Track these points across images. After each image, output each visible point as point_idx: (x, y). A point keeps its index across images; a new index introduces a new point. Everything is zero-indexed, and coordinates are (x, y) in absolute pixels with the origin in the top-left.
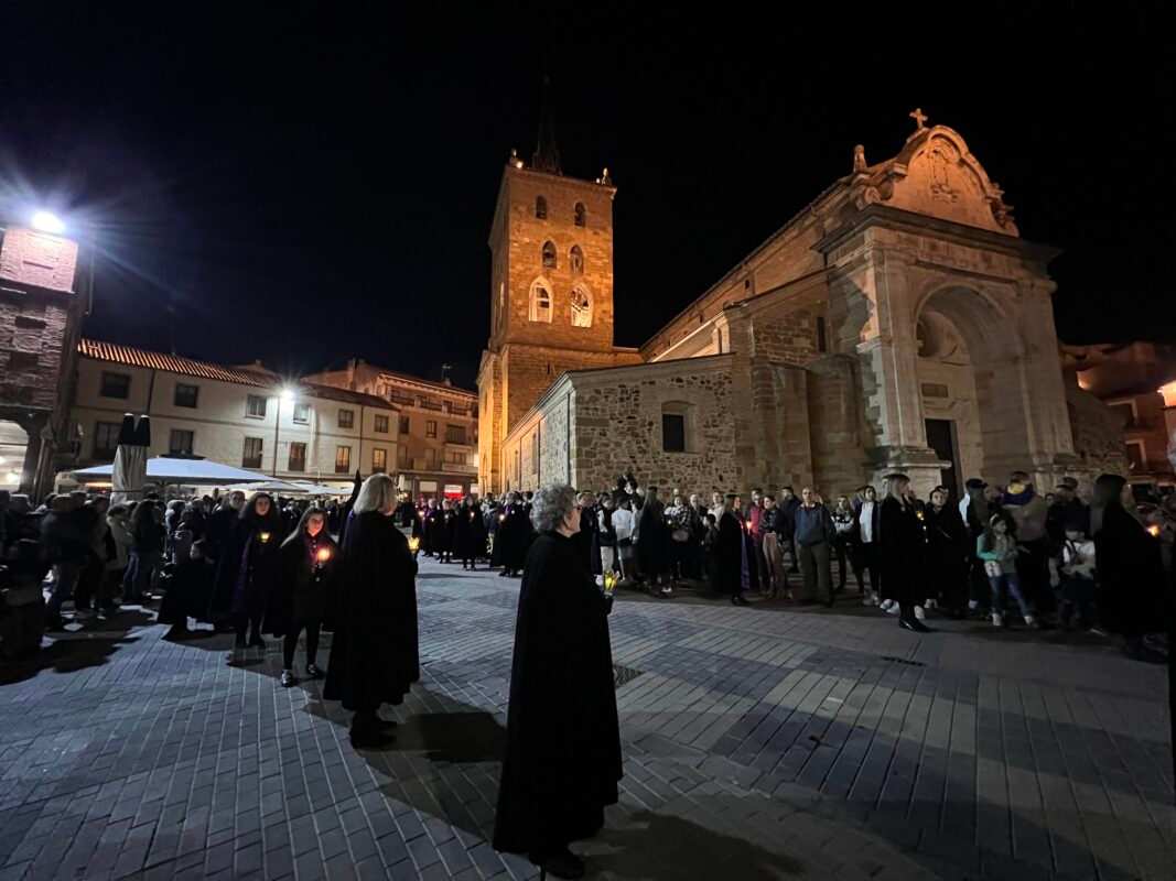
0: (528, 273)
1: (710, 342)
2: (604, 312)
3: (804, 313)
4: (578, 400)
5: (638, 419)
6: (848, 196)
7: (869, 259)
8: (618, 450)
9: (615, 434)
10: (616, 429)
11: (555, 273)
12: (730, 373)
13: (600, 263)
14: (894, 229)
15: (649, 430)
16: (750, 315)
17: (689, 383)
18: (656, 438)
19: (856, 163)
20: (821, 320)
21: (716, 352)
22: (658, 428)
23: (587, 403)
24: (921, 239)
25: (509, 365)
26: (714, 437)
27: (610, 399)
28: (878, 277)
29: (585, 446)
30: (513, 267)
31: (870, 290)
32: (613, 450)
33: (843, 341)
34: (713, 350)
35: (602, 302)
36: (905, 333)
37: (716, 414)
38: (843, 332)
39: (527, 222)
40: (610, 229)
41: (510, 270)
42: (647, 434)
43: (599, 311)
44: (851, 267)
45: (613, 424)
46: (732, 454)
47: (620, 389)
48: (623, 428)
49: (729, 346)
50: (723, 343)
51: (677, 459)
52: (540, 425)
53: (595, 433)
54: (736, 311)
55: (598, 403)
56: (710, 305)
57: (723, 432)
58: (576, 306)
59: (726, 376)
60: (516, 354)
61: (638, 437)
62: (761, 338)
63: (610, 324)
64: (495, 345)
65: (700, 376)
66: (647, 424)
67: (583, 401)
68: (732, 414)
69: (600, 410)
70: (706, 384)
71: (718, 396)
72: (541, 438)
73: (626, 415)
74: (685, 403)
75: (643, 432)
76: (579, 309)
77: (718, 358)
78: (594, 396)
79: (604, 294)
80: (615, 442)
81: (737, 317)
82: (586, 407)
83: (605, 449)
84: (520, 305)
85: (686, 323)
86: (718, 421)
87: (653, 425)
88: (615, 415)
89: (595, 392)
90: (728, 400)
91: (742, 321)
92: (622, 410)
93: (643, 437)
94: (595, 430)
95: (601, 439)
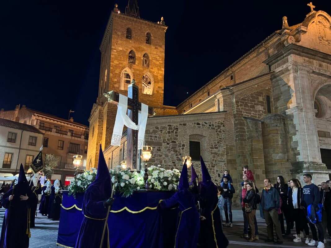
0: (121, 65)
1: (214, 105)
2: (159, 87)
3: (260, 94)
4: (147, 132)
5: (177, 143)
6: (280, 39)
7: (291, 69)
8: (167, 159)
9: (165, 150)
10: (166, 148)
11: (135, 66)
12: (224, 122)
13: (158, 63)
14: (302, 56)
15: (183, 148)
16: (234, 93)
17: (203, 125)
19: (283, 24)
20: (268, 98)
21: (216, 110)
22: (187, 147)
23: (151, 133)
24: (315, 61)
25: (108, 112)
26: (215, 153)
27: (163, 132)
28: (295, 78)
30: (113, 62)
31: (291, 84)
32: (164, 158)
33: (279, 108)
34: (215, 109)
35: (158, 83)
36: (309, 106)
37: (217, 142)
38: (279, 104)
39: (121, 40)
40: (164, 47)
41: (111, 63)
43: (157, 87)
44: (282, 72)
45: (164, 145)
46: (225, 163)
47: (168, 127)
48: (169, 147)
49: (223, 108)
50: (220, 106)
51: (197, 164)
52: (124, 144)
53: (155, 149)
54: (227, 91)
55: (157, 134)
56: (213, 87)
57: (220, 151)
58: (145, 84)
59: (222, 123)
60: (112, 106)
61: (177, 152)
62: (239, 104)
63: (162, 93)
64: (101, 101)
65: (209, 122)
66: (181, 145)
67: (149, 132)
68: (225, 142)
69: (158, 137)
70: (212, 127)
71: (218, 132)
72: (125, 151)
73: (171, 140)
74: (201, 135)
75: (179, 149)
76: (146, 85)
77: (218, 113)
78: (155, 130)
79: (159, 79)
80: (165, 155)
81: (228, 94)
82: (151, 136)
83: (160, 158)
84: (115, 82)
85: (201, 96)
86: (217, 145)
87: (184, 146)
88: (165, 140)
89: (156, 128)
90: (222, 135)
91: (230, 96)
92: (169, 138)
93: (180, 152)
94: (155, 147)
95: (158, 152)
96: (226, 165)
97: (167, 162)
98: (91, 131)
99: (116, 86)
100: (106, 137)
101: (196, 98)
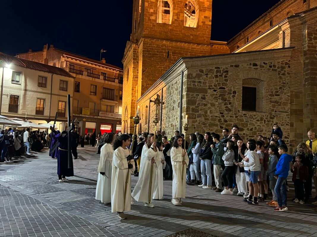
1: (278, 39)
2: (205, 17)
4: (189, 76)
5: (226, 89)
8: (213, 108)
9: (211, 98)
10: (212, 95)
12: (290, 61)
15: (234, 96)
16: (305, 22)
17: (261, 67)
18: (237, 102)
21: (280, 46)
22: (239, 95)
23: (195, 78)
25: (143, 51)
26: (276, 102)
27: (209, 76)
29: (193, 105)
32: (209, 108)
34: (278, 45)
35: (205, 11)
37: (279, 88)
42: (232, 99)
43: (203, 17)
45: (210, 92)
46: (287, 114)
47: (216, 70)
48: (217, 95)
49: (289, 42)
50: (286, 41)
51: (251, 115)
52: (162, 91)
53: (198, 97)
54: (296, 19)
55: (201, 78)
56: (278, 13)
57: (282, 99)
58: (187, 13)
59: (286, 63)
60: (148, 44)
61: (226, 100)
62: (313, 37)
63: (209, 25)
64: (135, 38)
65: (269, 62)
66: (232, 92)
67: (192, 76)
68: (289, 88)
69: (202, 82)
70: (273, 68)
71: (281, 75)
72: (163, 98)
73: (219, 86)
74: (258, 79)
75: (229, 97)
76: (189, 15)
77: (282, 50)
78: (199, 74)
79: (206, 6)
80: (211, 103)
81: (297, 23)
82: (193, 81)
83: (205, 107)
84: (151, 13)
85: (260, 26)
86: (279, 92)
87: (236, 93)
88: (212, 86)
89: (200, 71)
90: (287, 78)
91: (300, 26)
92: (217, 83)
93: (229, 101)
94: (198, 95)
95: (202, 101)
96: (289, 117)
97: (213, 113)
98: (125, 74)
99: (153, 18)
100: (142, 81)
101: (254, 29)
